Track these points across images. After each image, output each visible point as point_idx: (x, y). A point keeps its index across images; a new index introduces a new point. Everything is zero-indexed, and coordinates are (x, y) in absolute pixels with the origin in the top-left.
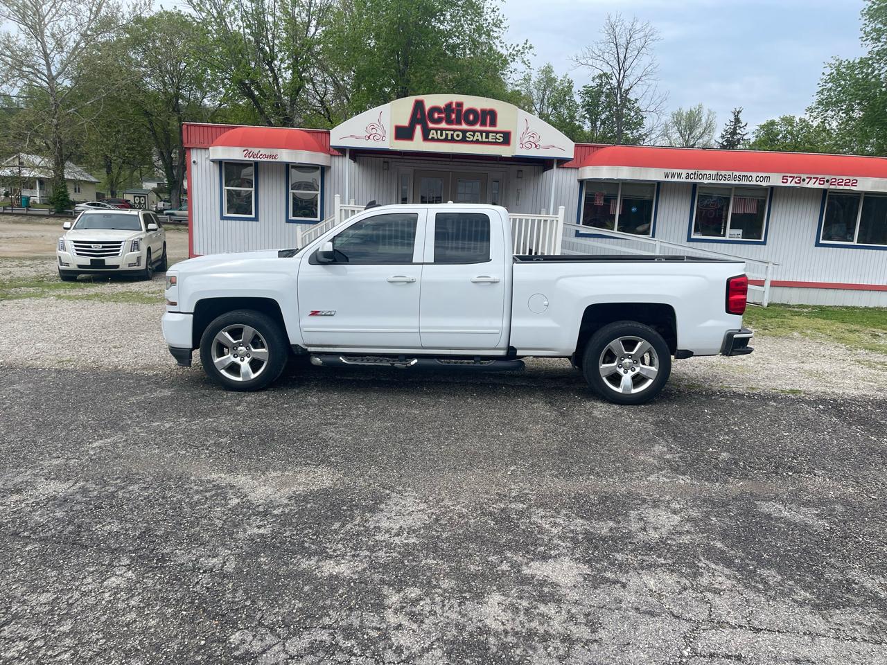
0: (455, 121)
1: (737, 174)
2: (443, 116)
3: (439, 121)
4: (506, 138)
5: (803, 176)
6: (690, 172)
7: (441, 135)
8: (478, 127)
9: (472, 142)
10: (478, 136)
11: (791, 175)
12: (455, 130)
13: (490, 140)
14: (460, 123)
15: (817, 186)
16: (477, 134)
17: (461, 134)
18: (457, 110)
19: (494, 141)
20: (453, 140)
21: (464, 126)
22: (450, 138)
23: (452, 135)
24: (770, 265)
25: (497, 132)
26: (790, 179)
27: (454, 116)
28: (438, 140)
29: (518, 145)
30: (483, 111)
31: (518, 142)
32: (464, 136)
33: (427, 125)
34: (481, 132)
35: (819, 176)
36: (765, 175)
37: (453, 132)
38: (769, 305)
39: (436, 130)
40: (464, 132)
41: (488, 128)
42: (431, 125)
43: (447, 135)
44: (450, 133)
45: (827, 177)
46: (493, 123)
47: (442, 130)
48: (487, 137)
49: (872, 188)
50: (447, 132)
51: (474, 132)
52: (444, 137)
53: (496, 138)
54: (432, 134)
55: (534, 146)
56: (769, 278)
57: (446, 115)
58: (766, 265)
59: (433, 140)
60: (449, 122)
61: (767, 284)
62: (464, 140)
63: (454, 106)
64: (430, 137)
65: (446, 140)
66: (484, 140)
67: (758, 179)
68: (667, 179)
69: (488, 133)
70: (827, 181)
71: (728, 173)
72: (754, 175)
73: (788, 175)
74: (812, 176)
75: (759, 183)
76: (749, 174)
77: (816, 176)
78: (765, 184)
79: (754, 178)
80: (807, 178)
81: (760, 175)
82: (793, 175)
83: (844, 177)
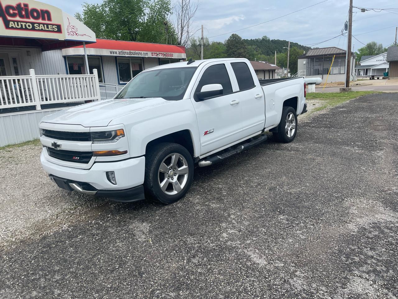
0: (25, 16)
1: (137, 52)
2: (16, 12)
3: (14, 15)
4: (59, 29)
5: (158, 53)
6: (120, 51)
7: (18, 25)
8: (40, 21)
9: (39, 30)
10: (42, 27)
12: (26, 22)
13: (50, 30)
14: (28, 18)
15: (162, 57)
16: (41, 25)
17: (31, 25)
18: (25, 9)
19: (52, 30)
20: (26, 29)
21: (32, 20)
22: (24, 27)
23: (25, 25)
25: (53, 25)
26: (154, 54)
27: (24, 13)
28: (16, 29)
29: (67, 34)
30: (42, 11)
31: (66, 32)
32: (33, 27)
33: (6, 18)
34: (44, 24)
37: (25, 24)
39: (14, 21)
40: (33, 24)
41: (47, 22)
42: (9, 18)
43: (22, 25)
44: (23, 24)
45: (165, 53)
46: (49, 19)
47: (18, 22)
48: (48, 27)
49: (178, 57)
50: (22, 23)
51: (39, 24)
52: (20, 27)
53: (53, 29)
54: (11, 24)
55: (75, 34)
57: (18, 12)
59: (12, 28)
60: (22, 16)
62: (33, 29)
63: (22, 6)
64: (10, 26)
65: (22, 29)
66: (46, 29)
67: (144, 54)
68: (111, 55)
69: (47, 25)
70: (165, 55)
71: (134, 51)
72: (143, 52)
73: (153, 52)
74: (160, 53)
75: (145, 56)
76: (141, 52)
77: (162, 53)
78: (146, 56)
79: (143, 54)
80: (159, 53)
81: (145, 52)
82: (155, 52)
83: (169, 53)
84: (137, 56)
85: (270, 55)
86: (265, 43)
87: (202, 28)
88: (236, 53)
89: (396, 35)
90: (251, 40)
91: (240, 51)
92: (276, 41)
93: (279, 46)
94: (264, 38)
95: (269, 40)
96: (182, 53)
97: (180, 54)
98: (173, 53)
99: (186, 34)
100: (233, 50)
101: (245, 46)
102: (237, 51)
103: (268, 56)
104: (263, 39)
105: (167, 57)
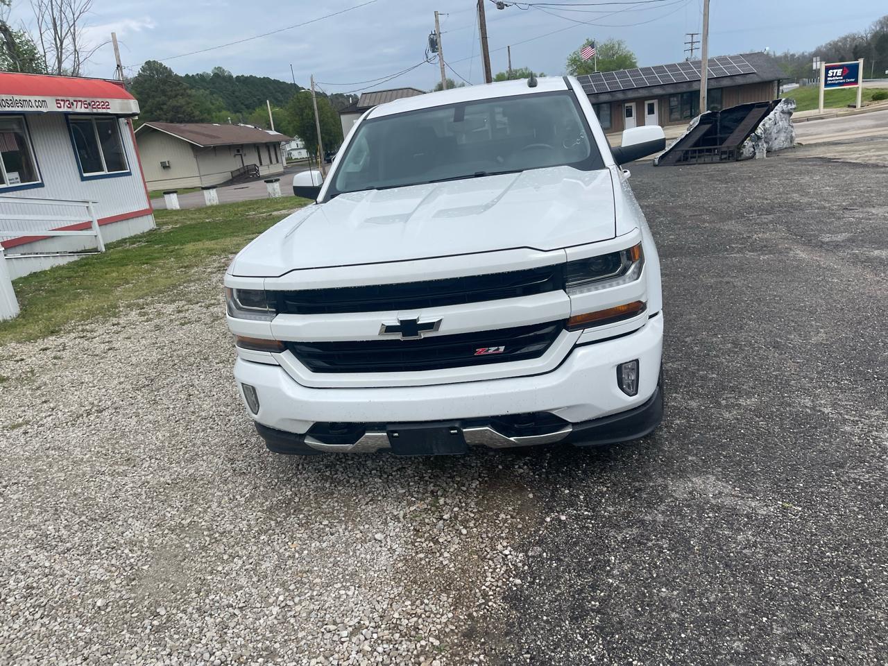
1: (17, 97)
5: (71, 100)
11: (63, 98)
15: (83, 110)
24: (90, 203)
26: (62, 103)
35: (83, 99)
36: (41, 98)
38: (107, 246)
45: (89, 100)
49: (121, 110)
56: (95, 217)
58: (86, 205)
61: (96, 224)
67: (37, 104)
70: (89, 104)
71: (9, 97)
72: (33, 98)
73: (60, 98)
74: (78, 99)
75: (39, 109)
76: (27, 98)
77: (81, 99)
78: (44, 110)
79: (34, 104)
80: (75, 101)
81: (38, 98)
82: (65, 99)
83: (100, 100)
84: (20, 109)
85: (241, 112)
86: (224, 84)
87: (115, 41)
88: (165, 107)
89: (510, 62)
90: (187, 75)
91: (177, 102)
92: (247, 78)
93: (258, 91)
94: (216, 71)
95: (231, 77)
96: (127, 98)
97: (125, 101)
98: (108, 100)
99: (72, 57)
100: (158, 99)
101: (185, 89)
102: (169, 103)
103: (238, 114)
104: (216, 76)
105: (95, 111)
